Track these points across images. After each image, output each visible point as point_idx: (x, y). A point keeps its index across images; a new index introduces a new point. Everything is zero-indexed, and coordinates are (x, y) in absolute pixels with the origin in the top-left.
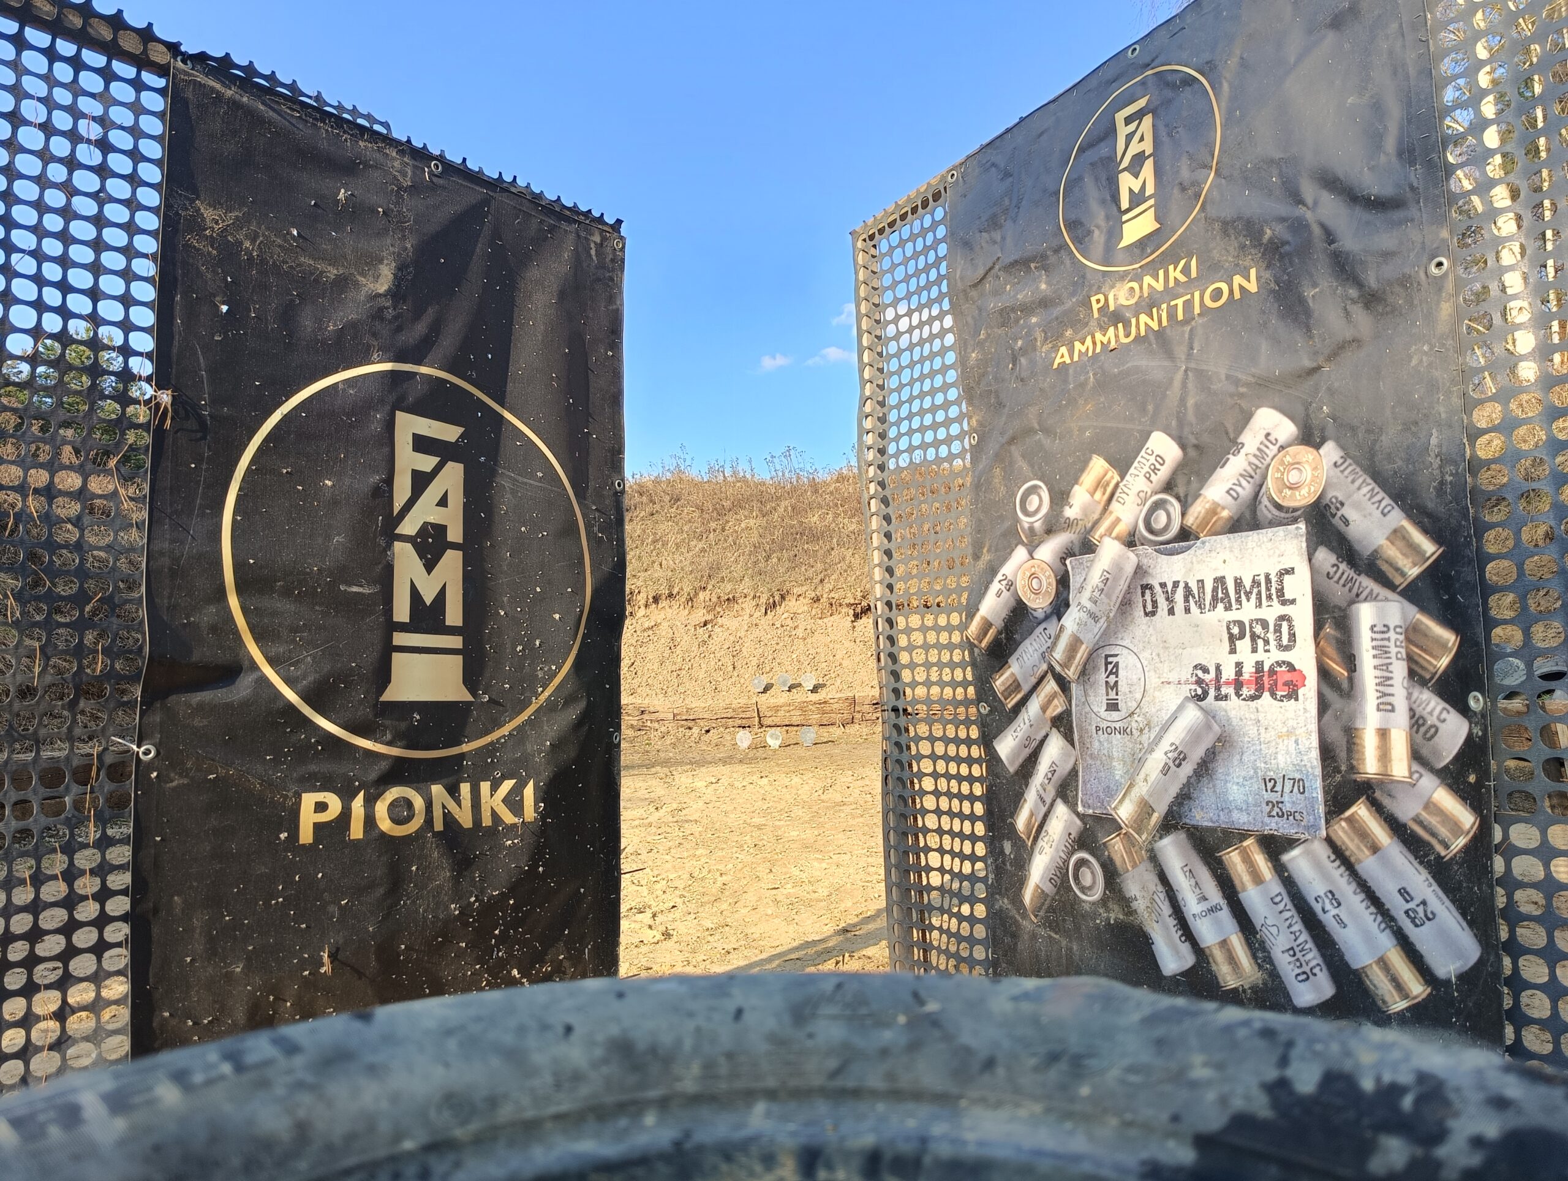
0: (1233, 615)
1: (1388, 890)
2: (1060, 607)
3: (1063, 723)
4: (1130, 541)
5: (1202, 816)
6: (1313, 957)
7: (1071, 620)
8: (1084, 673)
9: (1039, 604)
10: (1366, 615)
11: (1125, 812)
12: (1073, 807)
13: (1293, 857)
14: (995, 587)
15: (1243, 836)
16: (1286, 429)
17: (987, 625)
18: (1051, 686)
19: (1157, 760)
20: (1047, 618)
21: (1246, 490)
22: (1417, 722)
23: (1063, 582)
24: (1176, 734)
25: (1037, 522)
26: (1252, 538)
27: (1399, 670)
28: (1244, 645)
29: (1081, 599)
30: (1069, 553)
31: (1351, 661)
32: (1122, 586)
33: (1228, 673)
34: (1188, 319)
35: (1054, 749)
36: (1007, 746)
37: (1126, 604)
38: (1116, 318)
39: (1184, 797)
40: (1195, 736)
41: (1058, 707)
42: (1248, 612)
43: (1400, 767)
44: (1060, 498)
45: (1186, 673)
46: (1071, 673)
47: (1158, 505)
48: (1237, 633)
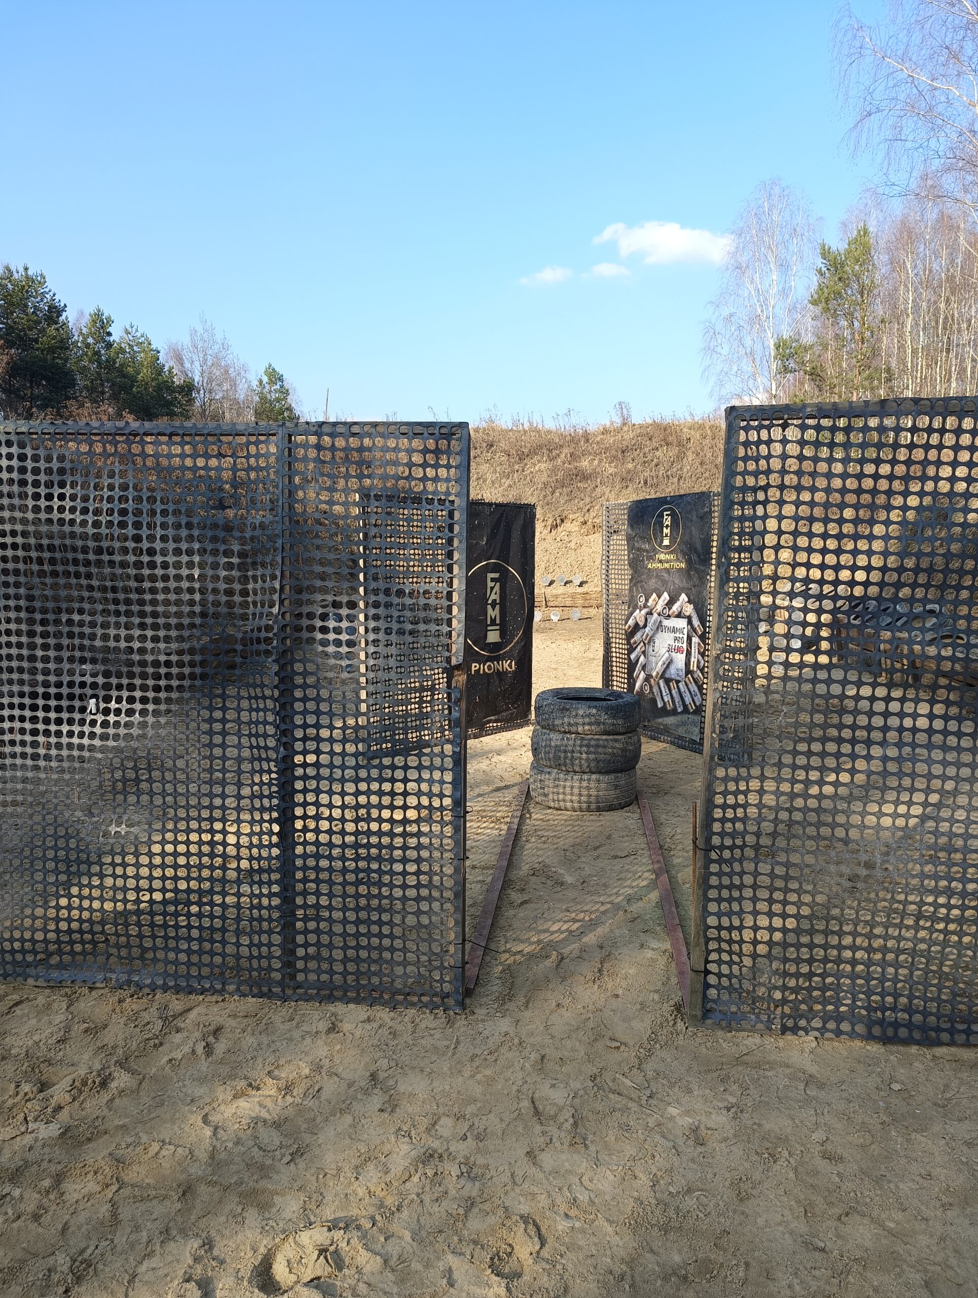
0: (675, 635)
1: (691, 690)
2: (645, 626)
3: (644, 653)
4: (659, 614)
5: (667, 676)
6: (681, 703)
7: (647, 629)
8: (649, 642)
9: (641, 624)
10: (693, 640)
11: (654, 674)
12: (645, 672)
13: (679, 684)
14: (632, 618)
15: (673, 680)
16: (686, 599)
17: (630, 627)
18: (642, 644)
19: (660, 663)
20: (642, 628)
21: (679, 609)
22: (698, 661)
23: (646, 620)
24: (664, 659)
25: (642, 604)
26: (679, 619)
27: (697, 651)
28: (676, 641)
29: (649, 625)
30: (647, 614)
31: (691, 648)
32: (657, 624)
33: (673, 647)
34: (673, 568)
35: (642, 659)
36: (633, 656)
37: (657, 628)
38: (661, 561)
39: (664, 672)
40: (667, 659)
41: (643, 649)
42: (677, 635)
43: (695, 669)
44: (647, 600)
45: (666, 646)
46: (646, 642)
47: (664, 608)
48: (676, 639)
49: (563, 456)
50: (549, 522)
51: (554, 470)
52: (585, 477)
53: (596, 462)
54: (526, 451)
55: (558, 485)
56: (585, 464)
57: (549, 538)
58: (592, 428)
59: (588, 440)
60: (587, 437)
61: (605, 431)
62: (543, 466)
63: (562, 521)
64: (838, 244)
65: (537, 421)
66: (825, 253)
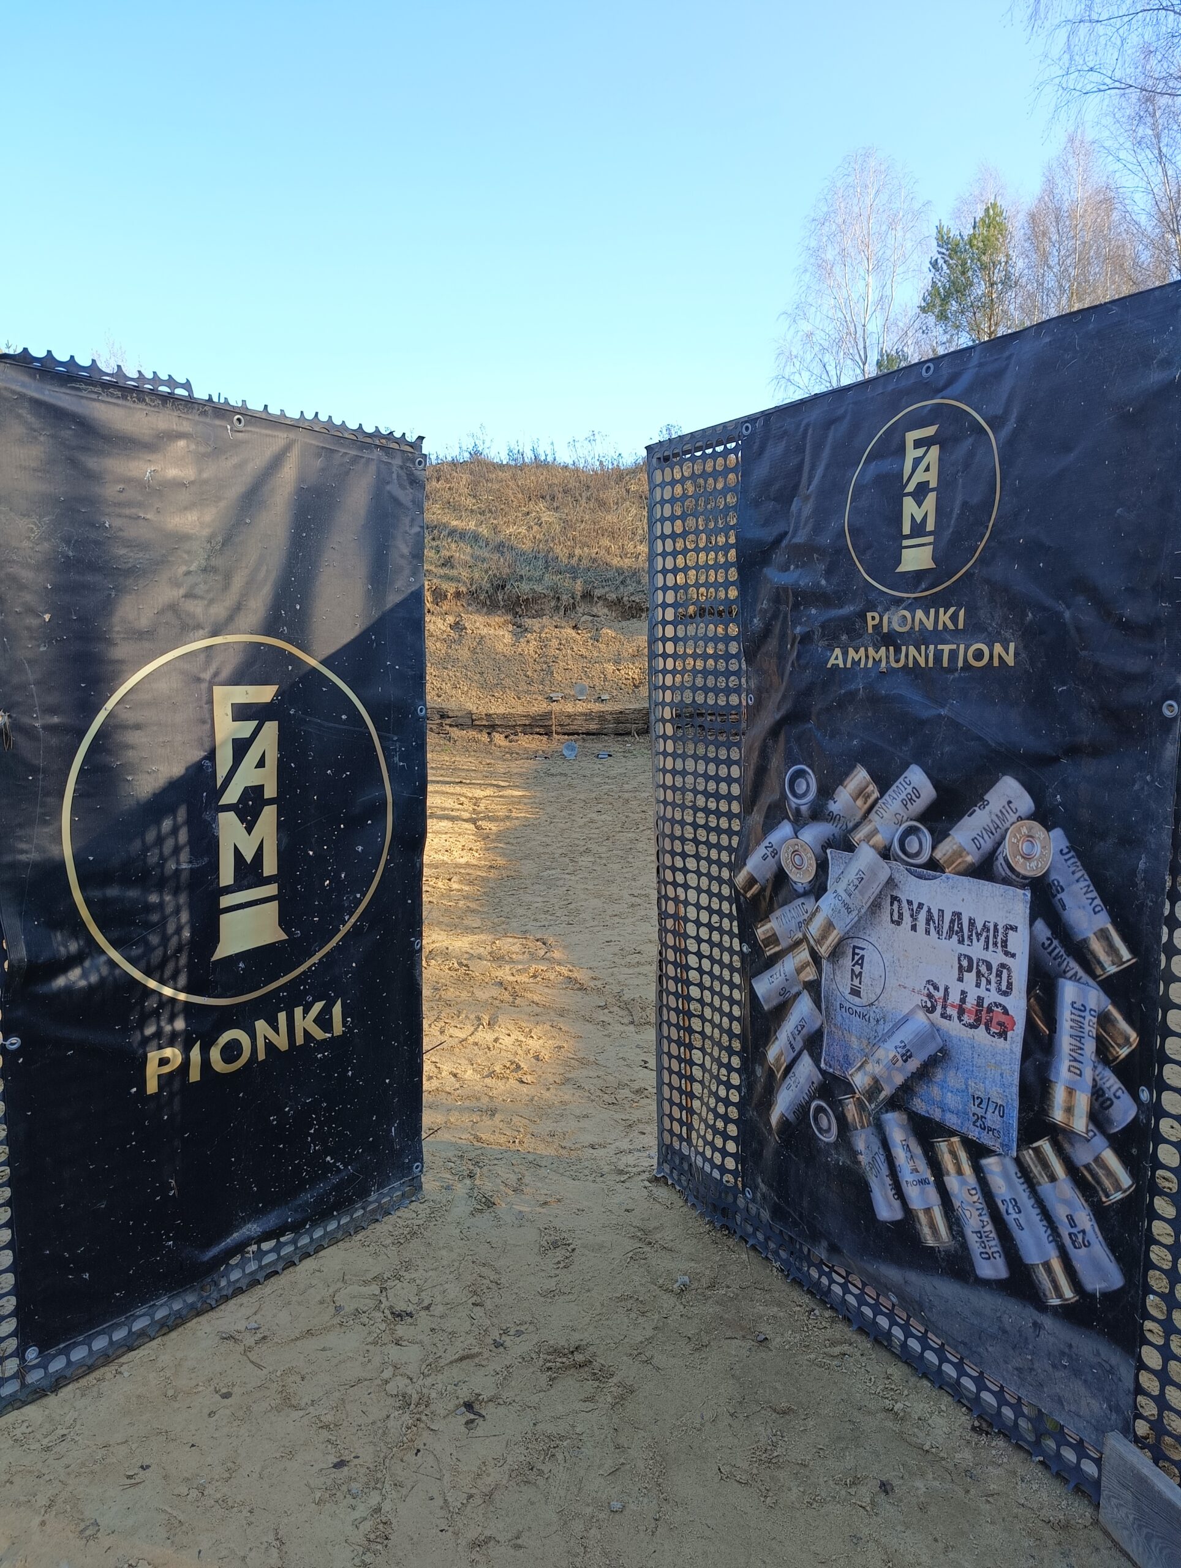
0: (964, 949)
1: (1060, 1213)
2: (818, 888)
3: (814, 988)
4: (885, 854)
5: (919, 1106)
6: (994, 1245)
7: (827, 903)
8: (836, 954)
9: (801, 877)
10: (1069, 992)
11: (860, 1081)
12: (816, 1061)
13: (991, 1163)
14: (761, 851)
15: (953, 1133)
16: (1025, 803)
17: (752, 881)
18: (804, 955)
19: (888, 1052)
20: (805, 894)
21: (987, 844)
22: (1097, 1093)
23: (823, 866)
24: (905, 1034)
25: (804, 804)
26: (987, 887)
27: (1090, 1046)
28: (970, 977)
29: (837, 888)
30: (829, 844)
31: (1052, 1022)
32: (874, 890)
33: (954, 998)
34: (952, 669)
35: (804, 1007)
36: (765, 986)
37: (875, 906)
38: (890, 640)
39: (910, 1087)
40: (923, 1039)
41: (810, 974)
42: (976, 950)
43: (1080, 1124)
44: (826, 792)
45: (920, 985)
46: (823, 950)
47: (911, 831)
48: (966, 965)
64: (961, 229)
66: (943, 240)
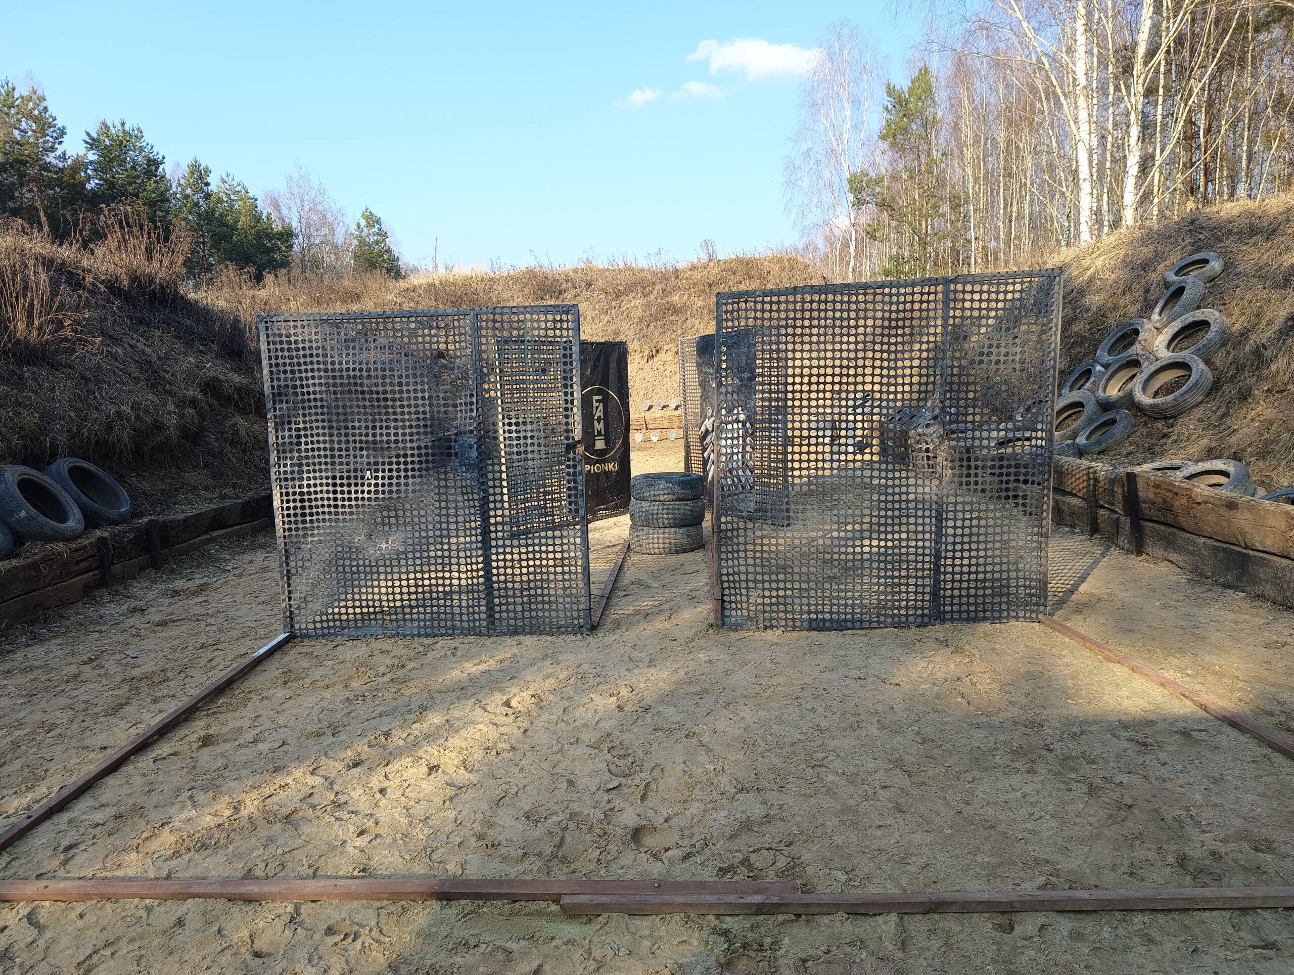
14: (703, 425)
17: (702, 432)
18: (711, 445)
20: (711, 432)
25: (710, 414)
41: (712, 448)
49: (655, 292)
50: (646, 354)
51: (648, 305)
52: (676, 310)
53: (686, 297)
54: (622, 289)
55: (652, 319)
56: (675, 298)
57: (647, 367)
58: (681, 265)
59: (677, 277)
60: (676, 273)
61: (693, 268)
62: (638, 302)
63: (658, 351)
64: (902, 82)
65: (631, 262)
66: (890, 91)
